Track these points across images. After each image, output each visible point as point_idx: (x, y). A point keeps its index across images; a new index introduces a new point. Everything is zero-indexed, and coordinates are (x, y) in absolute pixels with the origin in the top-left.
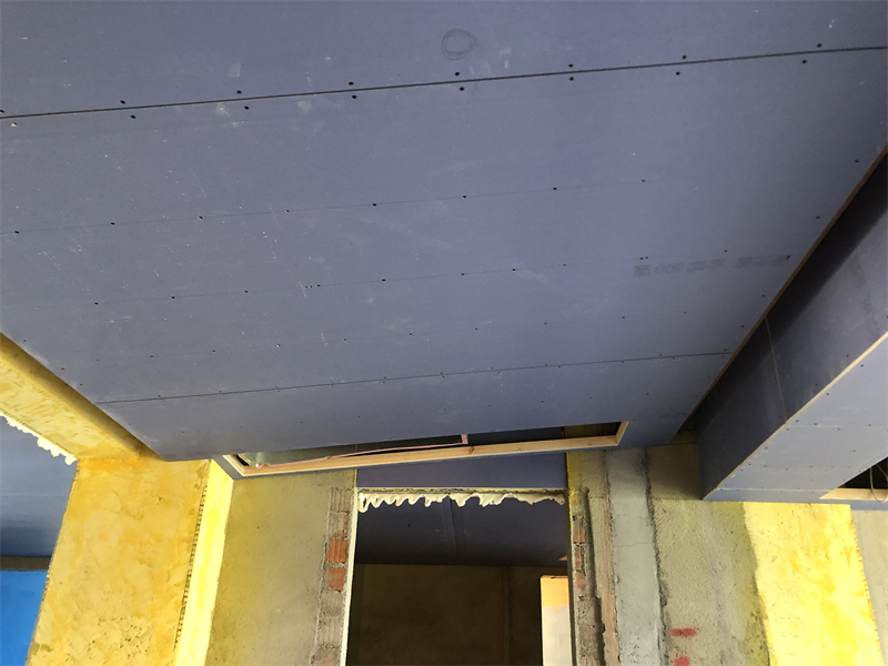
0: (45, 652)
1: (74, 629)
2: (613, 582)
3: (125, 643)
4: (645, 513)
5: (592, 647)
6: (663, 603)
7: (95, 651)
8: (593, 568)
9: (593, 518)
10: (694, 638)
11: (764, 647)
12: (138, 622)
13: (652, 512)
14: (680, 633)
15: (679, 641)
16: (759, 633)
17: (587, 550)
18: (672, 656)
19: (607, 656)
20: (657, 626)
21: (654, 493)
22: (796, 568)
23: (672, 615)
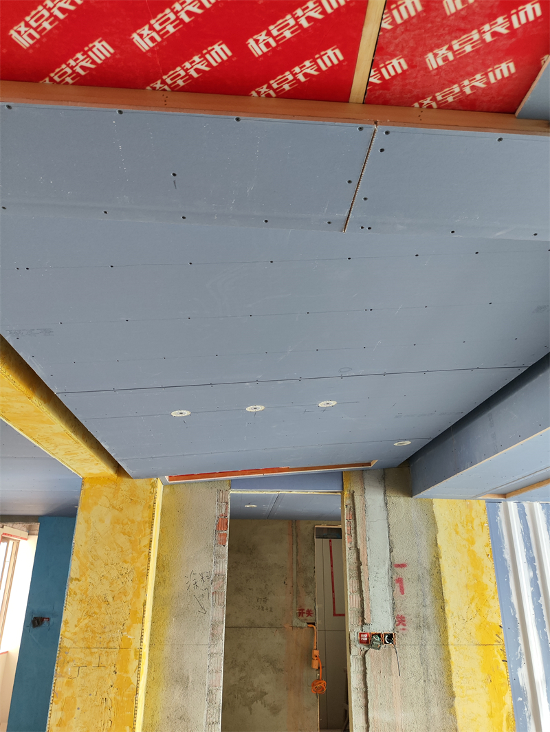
0: (77, 582)
1: (91, 569)
2: (366, 540)
3: (120, 576)
4: (382, 504)
5: (355, 573)
6: (391, 551)
7: (104, 581)
8: (356, 533)
9: (357, 507)
10: (406, 568)
11: (439, 572)
12: (125, 566)
13: (386, 504)
14: (398, 566)
15: (398, 570)
16: (437, 565)
17: (353, 523)
18: (394, 577)
19: (362, 578)
20: (388, 563)
21: (388, 493)
22: (457, 533)
23: (395, 557)
